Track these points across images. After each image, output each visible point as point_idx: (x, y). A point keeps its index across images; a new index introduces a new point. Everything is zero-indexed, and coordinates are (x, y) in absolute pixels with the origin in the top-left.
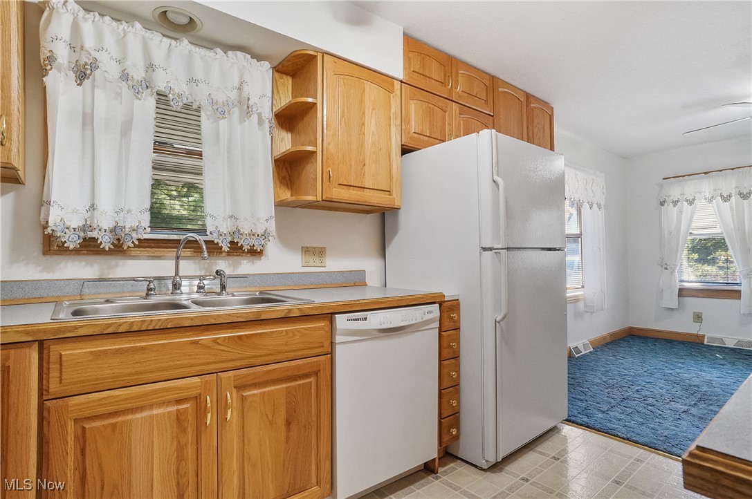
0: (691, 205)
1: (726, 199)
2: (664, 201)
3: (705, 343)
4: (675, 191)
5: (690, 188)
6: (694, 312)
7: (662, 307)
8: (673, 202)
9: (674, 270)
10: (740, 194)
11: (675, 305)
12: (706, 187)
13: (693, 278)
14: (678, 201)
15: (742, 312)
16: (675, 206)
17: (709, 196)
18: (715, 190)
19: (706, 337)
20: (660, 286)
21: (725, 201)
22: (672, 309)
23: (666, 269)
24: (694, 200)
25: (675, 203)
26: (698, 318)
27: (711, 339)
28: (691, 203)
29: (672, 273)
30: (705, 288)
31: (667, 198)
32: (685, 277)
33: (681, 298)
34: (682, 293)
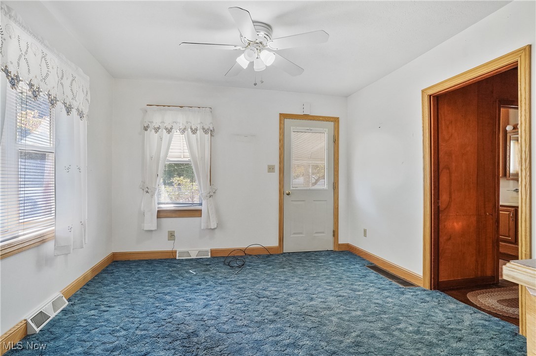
0: (169, 133)
1: (194, 131)
2: (148, 127)
3: (177, 258)
4: (156, 119)
5: (169, 117)
6: (168, 231)
7: (143, 230)
8: (155, 129)
9: (154, 193)
10: (203, 129)
11: (154, 227)
12: (181, 118)
13: (168, 201)
14: (159, 128)
15: (202, 228)
16: (156, 132)
17: (182, 127)
18: (187, 122)
19: (177, 252)
20: (142, 209)
21: (194, 134)
22: (151, 231)
23: (147, 192)
24: (171, 128)
25: (157, 130)
26: (172, 236)
27: (181, 253)
28: (169, 131)
29: (152, 196)
30: (177, 209)
31: (150, 124)
32: (162, 200)
33: (159, 219)
34: (161, 214)
